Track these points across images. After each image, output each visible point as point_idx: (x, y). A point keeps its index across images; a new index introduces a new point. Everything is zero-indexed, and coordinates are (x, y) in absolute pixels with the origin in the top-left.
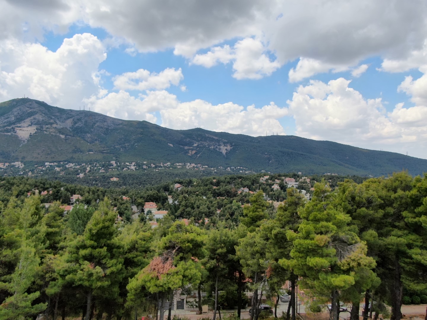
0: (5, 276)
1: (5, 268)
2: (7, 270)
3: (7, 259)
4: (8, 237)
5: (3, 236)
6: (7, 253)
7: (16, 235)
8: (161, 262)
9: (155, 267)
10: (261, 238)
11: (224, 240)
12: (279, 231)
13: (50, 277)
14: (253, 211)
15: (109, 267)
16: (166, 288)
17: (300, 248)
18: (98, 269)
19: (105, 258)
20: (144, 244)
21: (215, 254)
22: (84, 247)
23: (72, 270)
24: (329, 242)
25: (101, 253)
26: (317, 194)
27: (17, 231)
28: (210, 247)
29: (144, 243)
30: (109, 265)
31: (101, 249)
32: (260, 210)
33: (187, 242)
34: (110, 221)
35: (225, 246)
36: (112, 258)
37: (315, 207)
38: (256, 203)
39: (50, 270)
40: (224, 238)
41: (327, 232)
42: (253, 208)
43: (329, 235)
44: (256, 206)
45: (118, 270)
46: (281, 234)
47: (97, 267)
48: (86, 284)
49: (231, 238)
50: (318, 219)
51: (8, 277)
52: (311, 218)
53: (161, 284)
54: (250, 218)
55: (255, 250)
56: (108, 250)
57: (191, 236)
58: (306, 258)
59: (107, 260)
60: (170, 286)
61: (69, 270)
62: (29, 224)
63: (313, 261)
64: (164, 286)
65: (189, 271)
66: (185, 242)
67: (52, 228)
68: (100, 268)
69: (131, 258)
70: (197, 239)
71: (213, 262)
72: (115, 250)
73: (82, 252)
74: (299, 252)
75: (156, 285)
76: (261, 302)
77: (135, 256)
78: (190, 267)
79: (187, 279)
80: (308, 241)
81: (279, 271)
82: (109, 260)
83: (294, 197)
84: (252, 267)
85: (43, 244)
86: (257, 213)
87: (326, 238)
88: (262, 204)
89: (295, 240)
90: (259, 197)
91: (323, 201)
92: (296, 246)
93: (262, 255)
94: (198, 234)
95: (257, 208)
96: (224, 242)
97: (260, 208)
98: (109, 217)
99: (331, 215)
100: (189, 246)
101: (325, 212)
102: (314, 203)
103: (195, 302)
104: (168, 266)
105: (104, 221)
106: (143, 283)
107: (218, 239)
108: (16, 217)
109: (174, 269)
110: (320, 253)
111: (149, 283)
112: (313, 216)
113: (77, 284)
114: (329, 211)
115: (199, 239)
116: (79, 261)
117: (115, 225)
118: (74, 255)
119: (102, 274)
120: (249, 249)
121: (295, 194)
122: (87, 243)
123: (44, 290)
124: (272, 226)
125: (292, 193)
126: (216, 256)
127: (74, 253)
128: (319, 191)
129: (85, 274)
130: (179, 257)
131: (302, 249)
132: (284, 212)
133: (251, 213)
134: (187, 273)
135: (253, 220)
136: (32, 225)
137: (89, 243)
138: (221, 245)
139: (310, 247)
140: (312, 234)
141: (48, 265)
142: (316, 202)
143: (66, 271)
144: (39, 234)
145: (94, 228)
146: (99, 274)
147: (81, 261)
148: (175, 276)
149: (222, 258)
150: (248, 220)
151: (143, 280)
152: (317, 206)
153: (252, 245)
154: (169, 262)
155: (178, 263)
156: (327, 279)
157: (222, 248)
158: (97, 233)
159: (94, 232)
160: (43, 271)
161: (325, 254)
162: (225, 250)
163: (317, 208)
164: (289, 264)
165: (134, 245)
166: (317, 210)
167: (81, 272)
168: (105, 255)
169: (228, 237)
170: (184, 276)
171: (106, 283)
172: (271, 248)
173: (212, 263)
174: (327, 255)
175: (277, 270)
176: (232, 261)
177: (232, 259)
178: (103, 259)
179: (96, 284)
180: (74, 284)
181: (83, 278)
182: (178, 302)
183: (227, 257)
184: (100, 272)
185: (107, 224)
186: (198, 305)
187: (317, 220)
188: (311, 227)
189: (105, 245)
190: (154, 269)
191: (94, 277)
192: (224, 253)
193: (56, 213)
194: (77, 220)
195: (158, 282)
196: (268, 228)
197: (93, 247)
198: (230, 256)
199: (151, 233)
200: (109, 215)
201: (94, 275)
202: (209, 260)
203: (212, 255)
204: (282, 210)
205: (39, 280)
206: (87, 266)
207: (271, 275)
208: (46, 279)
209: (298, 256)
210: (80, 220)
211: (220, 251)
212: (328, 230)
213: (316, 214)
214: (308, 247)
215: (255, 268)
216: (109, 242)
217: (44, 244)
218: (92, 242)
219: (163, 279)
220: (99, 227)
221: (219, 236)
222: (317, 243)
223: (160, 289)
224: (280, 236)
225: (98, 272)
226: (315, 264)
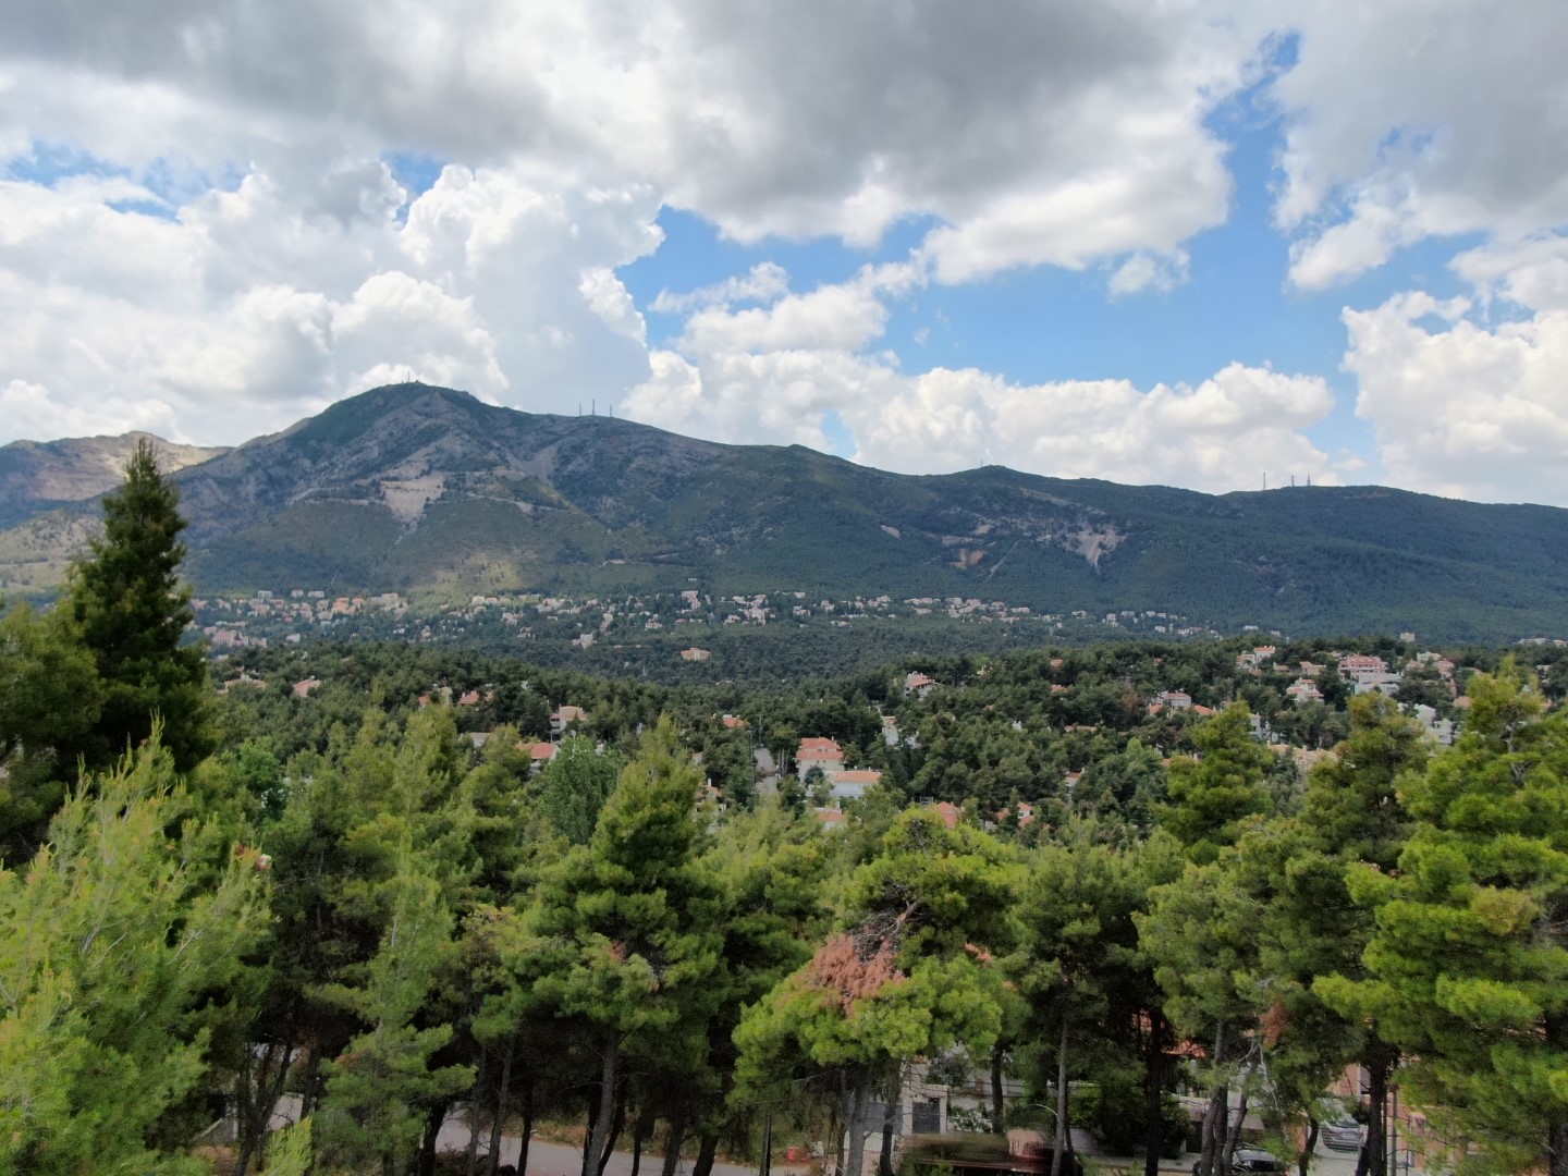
0: (350, 967)
1: (349, 939)
2: (356, 946)
3: (357, 912)
4: (358, 840)
5: (344, 834)
6: (358, 891)
7: (381, 833)
8: (854, 954)
9: (832, 971)
10: (1242, 890)
11: (1093, 886)
12: (1316, 864)
13: (487, 980)
14: (1209, 780)
15: (675, 962)
16: (872, 1050)
17: (1407, 935)
18: (639, 964)
19: (660, 926)
20: (795, 888)
21: (1056, 940)
22: (592, 885)
23: (552, 960)
24: (1535, 921)
25: (646, 910)
26: (1480, 719)
27: (386, 819)
28: (1039, 912)
29: (793, 881)
30: (673, 955)
31: (646, 897)
32: (1236, 778)
33: (947, 887)
34: (677, 800)
35: (1094, 912)
36: (682, 929)
37: (1472, 773)
38: (1221, 750)
39: (485, 955)
40: (1090, 880)
41: (1526, 880)
42: (1206, 769)
43: (1539, 891)
44: (1218, 762)
45: (703, 972)
46: (1323, 875)
47: (635, 957)
48: (599, 1011)
49: (1122, 883)
50: (1488, 823)
51: (358, 969)
52: (1453, 817)
53: (853, 1035)
54: (1197, 808)
55: (1214, 932)
56: (670, 902)
57: (963, 866)
58: (1432, 981)
59: (668, 936)
60: (887, 1044)
61: (544, 960)
62: (422, 799)
63: (1464, 993)
64: (865, 1043)
65: (955, 993)
66: (940, 885)
67: (493, 816)
68: (645, 961)
69: (750, 935)
70: (987, 878)
71: (1051, 970)
72: (693, 901)
73: (587, 903)
74: (1403, 954)
75: (836, 1038)
76: (1241, 1138)
77: (762, 927)
78: (961, 981)
79: (948, 1024)
80: (1443, 912)
81: (1317, 1024)
82: (673, 937)
83: (1378, 732)
84: (1201, 998)
85: (464, 867)
86: (1224, 791)
87: (1522, 902)
88: (1244, 756)
89: (1383, 904)
90: (1231, 727)
91: (1511, 748)
92: (1391, 928)
93: (1246, 954)
94: (992, 861)
95: (1223, 772)
96: (1092, 896)
97: (1236, 772)
98: (674, 784)
99: (1549, 808)
100: (955, 902)
101: (1519, 796)
102: (1469, 757)
103: (980, 1115)
104: (877, 971)
105: (657, 798)
106: (791, 1027)
107: (1068, 883)
108: (381, 775)
109: (899, 985)
110: (1498, 963)
111: (811, 1027)
112: (1462, 810)
113: (569, 1012)
114: (1539, 793)
115: (994, 878)
116: (577, 931)
117: (694, 815)
118: (559, 911)
119: (651, 983)
120: (1189, 926)
121: (1385, 720)
122: (601, 871)
123: (466, 1021)
124: (1285, 842)
125: (1372, 712)
126: (1061, 946)
127: (560, 905)
128: (1491, 707)
129: (595, 979)
130: (916, 942)
131: (1415, 941)
132: (1335, 789)
133: (1199, 790)
134: (950, 1001)
135: (1206, 817)
136: (432, 803)
137: (606, 871)
138: (1080, 905)
139: (1450, 936)
140: (1460, 881)
141: (478, 940)
142: (1476, 751)
143: (535, 962)
144: (452, 833)
145: (624, 820)
146: (640, 983)
147: (581, 934)
148: (904, 1011)
149: (1083, 954)
150: (1186, 814)
151: (789, 1016)
152: (1480, 769)
153: (1206, 912)
154: (881, 956)
155: (915, 963)
156: (1527, 1072)
157: (1084, 917)
158: (634, 839)
159: (625, 834)
160: (463, 959)
161: (1517, 970)
162: (1093, 927)
163: (1480, 776)
164: (1361, 997)
165: (761, 890)
166: (1479, 785)
167: (582, 970)
168: (662, 919)
169: (1108, 879)
170: (937, 1013)
171: (664, 1016)
172: (1280, 929)
173: (1047, 973)
174: (1529, 975)
175: (1309, 1019)
176: (1122, 968)
177: (1125, 964)
178: (653, 931)
179: (632, 1015)
180: (559, 1010)
181: (590, 990)
182: (918, 1107)
183: (1105, 952)
184: (644, 976)
185: (667, 808)
186: (991, 1125)
187: (1479, 828)
188: (1454, 852)
189: (660, 883)
190: (830, 979)
191: (625, 992)
192: (1093, 937)
193: (504, 765)
194: (570, 793)
195: (843, 1026)
196: (1271, 850)
197: (622, 888)
198: (1116, 952)
199: (819, 849)
200: (672, 777)
201: (626, 982)
202: (1032, 960)
203: (1044, 941)
204: (1329, 781)
205: (452, 987)
206: (601, 950)
207: (1280, 1035)
208: (474, 985)
209: (1398, 970)
210: (579, 792)
211: (1074, 928)
212: (1532, 869)
213: (1477, 803)
214: (1443, 934)
215: (1213, 1003)
216: (673, 871)
217: (468, 870)
218: (619, 870)
219: (859, 1018)
220: (641, 819)
221: (1071, 871)
222: (1481, 920)
223: (851, 1051)
224: (1323, 883)
225: (639, 974)
226: (1472, 1006)
